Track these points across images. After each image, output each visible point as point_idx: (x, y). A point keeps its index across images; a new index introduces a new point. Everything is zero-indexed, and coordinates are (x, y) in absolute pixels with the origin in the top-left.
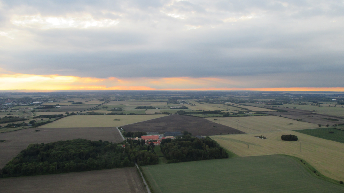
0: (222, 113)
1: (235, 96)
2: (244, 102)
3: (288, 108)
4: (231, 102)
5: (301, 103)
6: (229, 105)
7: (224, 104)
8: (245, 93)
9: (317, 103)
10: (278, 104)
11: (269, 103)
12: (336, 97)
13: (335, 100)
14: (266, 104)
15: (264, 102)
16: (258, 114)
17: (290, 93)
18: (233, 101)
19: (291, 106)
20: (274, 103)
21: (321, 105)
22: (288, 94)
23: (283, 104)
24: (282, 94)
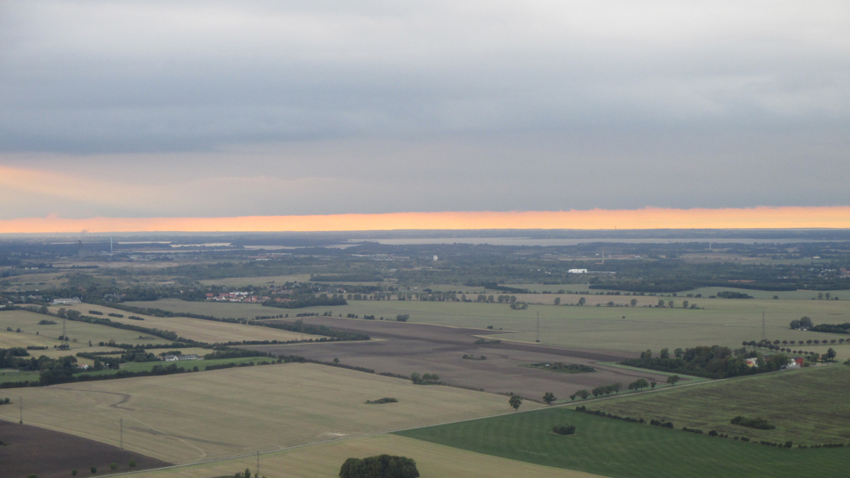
0: (34, 365)
1: (101, 265)
2: (152, 296)
3: (372, 318)
4: (85, 299)
5: (429, 291)
6: (73, 316)
7: (44, 312)
8: (156, 247)
9: (505, 290)
10: (325, 302)
11: (278, 300)
12: (585, 259)
13: (580, 271)
14: (264, 304)
15: (256, 291)
16: (227, 356)
17: (383, 242)
18: (92, 294)
19: (387, 309)
20: (303, 298)
21: (519, 297)
22: (369, 246)
23: (349, 298)
24: (343, 247)
